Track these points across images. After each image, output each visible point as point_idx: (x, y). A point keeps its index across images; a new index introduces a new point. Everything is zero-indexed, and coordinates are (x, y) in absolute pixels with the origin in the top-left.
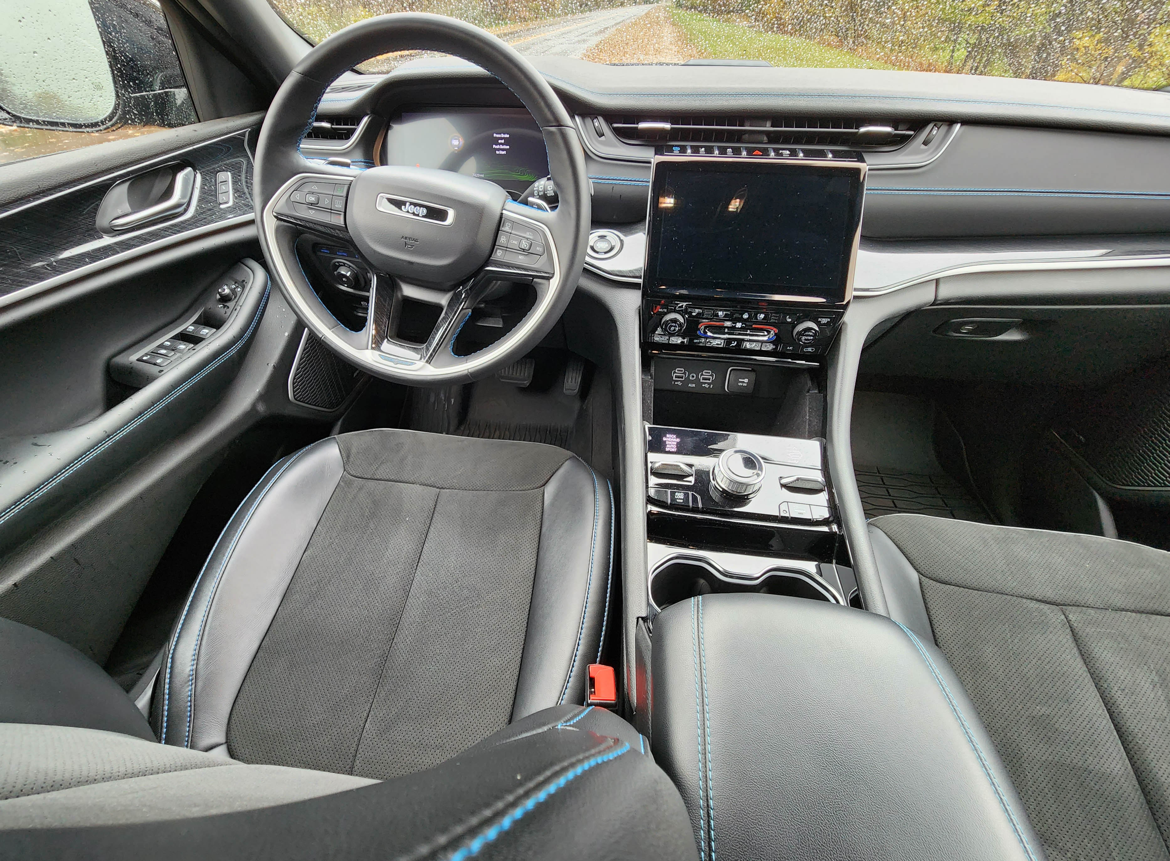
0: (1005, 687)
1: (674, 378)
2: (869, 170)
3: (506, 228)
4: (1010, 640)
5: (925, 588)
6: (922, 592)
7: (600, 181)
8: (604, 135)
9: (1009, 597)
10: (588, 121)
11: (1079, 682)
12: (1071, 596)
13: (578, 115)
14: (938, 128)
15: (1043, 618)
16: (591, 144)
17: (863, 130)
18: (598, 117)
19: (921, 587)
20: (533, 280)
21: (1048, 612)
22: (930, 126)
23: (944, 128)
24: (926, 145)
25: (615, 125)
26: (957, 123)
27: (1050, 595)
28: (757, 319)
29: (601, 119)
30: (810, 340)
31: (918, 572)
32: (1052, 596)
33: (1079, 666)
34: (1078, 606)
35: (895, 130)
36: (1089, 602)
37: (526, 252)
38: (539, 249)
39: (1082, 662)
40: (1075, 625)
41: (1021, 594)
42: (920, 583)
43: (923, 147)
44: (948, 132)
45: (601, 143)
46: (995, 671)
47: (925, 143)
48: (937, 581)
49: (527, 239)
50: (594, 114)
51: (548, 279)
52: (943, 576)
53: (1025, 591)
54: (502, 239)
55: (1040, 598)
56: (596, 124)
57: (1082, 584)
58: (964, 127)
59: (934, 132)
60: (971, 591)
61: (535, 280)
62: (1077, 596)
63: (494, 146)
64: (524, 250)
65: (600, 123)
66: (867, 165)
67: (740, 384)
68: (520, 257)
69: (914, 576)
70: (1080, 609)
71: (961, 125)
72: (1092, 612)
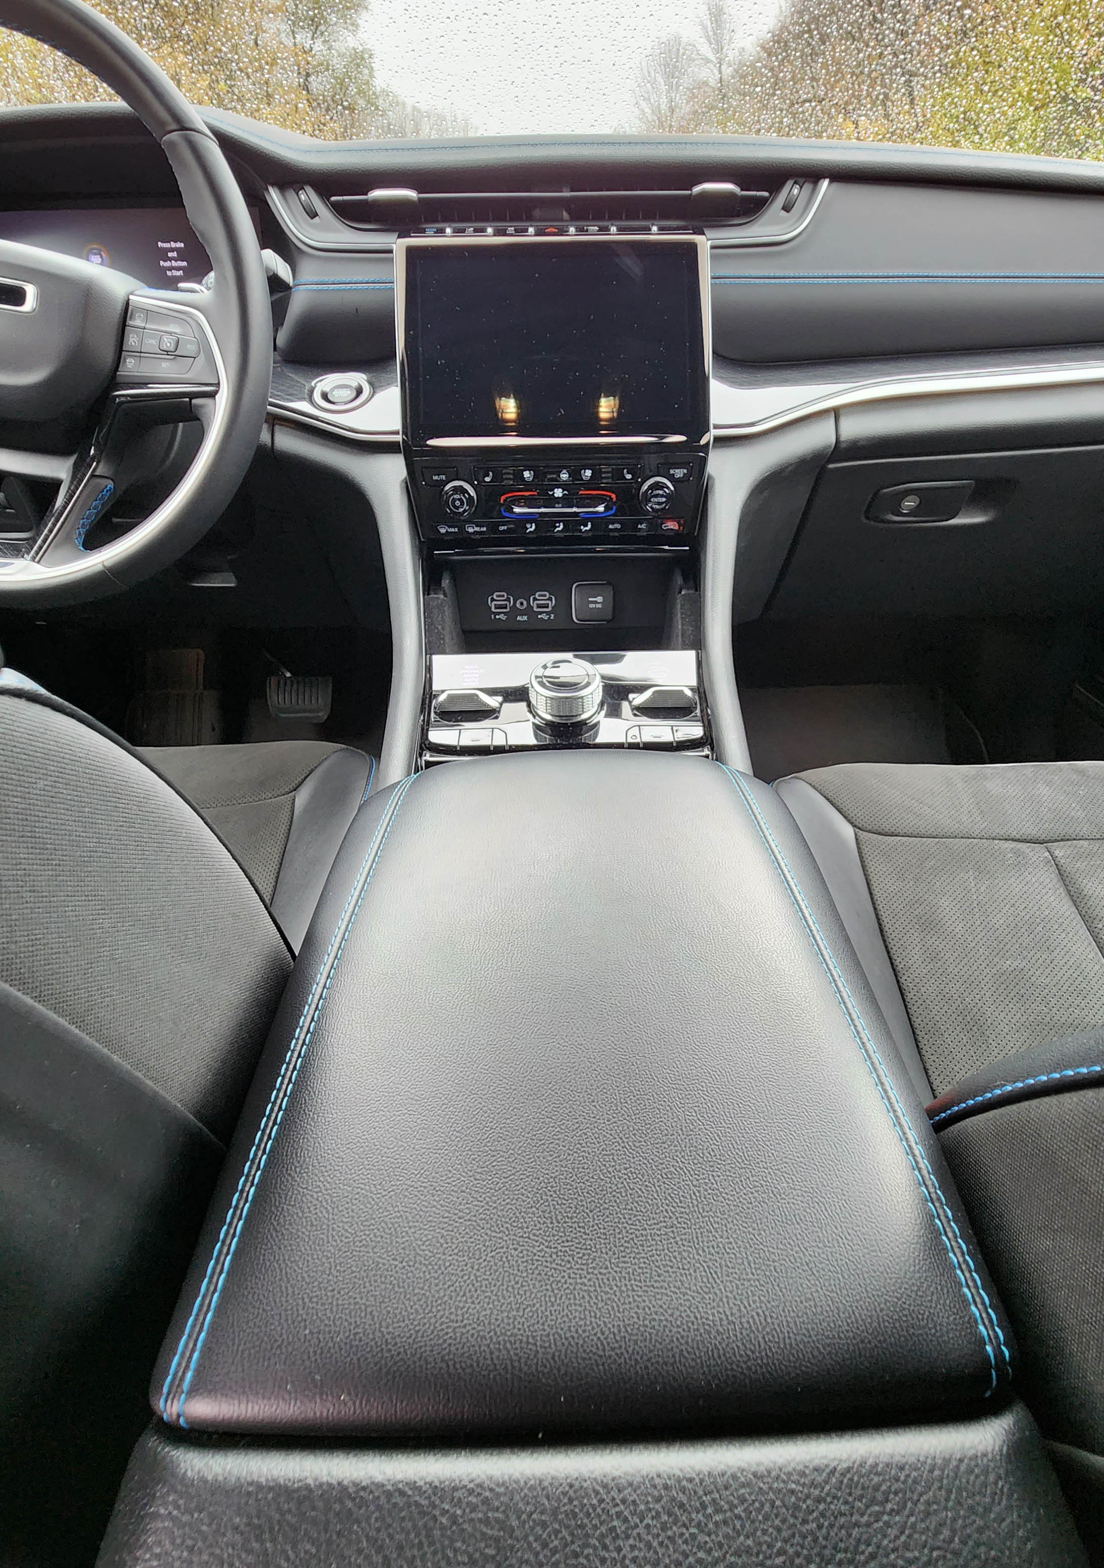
0: (965, 944)
1: (493, 609)
2: (713, 247)
3: (137, 321)
4: (973, 890)
5: (861, 843)
6: (859, 848)
7: (320, 287)
8: (317, 215)
9: (976, 841)
10: (291, 194)
11: (1064, 925)
12: (1061, 830)
13: (272, 185)
14: (801, 187)
15: (1021, 858)
16: (299, 228)
17: (697, 189)
18: (306, 188)
19: (858, 843)
20: (190, 401)
21: (1028, 851)
22: (789, 183)
23: (808, 187)
24: (788, 212)
25: (333, 199)
26: (825, 178)
27: (1030, 830)
28: (582, 480)
29: (309, 189)
30: (663, 503)
31: (854, 826)
32: (1034, 832)
33: (1066, 908)
34: (1068, 840)
35: (742, 190)
36: (1081, 834)
37: (173, 354)
38: (191, 349)
39: (1071, 903)
40: (1063, 861)
41: (993, 835)
42: (857, 839)
43: (783, 213)
44: (814, 191)
45: (314, 227)
46: (952, 928)
47: (787, 208)
48: (880, 834)
49: (170, 333)
50: (299, 183)
51: (212, 395)
52: (887, 827)
53: (997, 831)
54: (132, 340)
55: (1018, 837)
56: (303, 197)
57: (1073, 814)
58: (835, 185)
59: (796, 191)
60: (925, 839)
61: (194, 401)
62: (1067, 828)
63: (162, 263)
64: (167, 352)
65: (309, 195)
66: (708, 240)
67: (591, 606)
68: (164, 365)
69: (848, 831)
70: (1069, 843)
71: (831, 182)
72: (1085, 843)
